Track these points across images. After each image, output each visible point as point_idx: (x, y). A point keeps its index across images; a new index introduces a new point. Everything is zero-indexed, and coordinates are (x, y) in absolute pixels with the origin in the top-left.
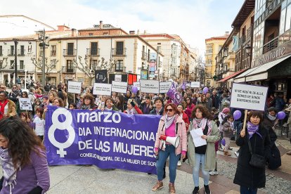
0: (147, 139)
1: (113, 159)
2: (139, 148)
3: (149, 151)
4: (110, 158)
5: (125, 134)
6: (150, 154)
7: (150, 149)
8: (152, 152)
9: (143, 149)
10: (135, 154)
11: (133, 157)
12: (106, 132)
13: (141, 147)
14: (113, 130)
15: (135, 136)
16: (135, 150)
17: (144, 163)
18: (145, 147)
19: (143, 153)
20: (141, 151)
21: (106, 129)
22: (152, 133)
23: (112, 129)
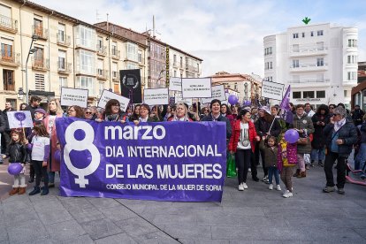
0: (203, 155)
1: (159, 187)
2: (193, 168)
3: (206, 171)
4: (154, 187)
5: (173, 152)
6: (208, 174)
7: (208, 168)
8: (210, 171)
9: (199, 168)
10: (188, 177)
11: (186, 181)
12: (146, 152)
13: (196, 166)
14: (155, 150)
15: (187, 153)
16: (188, 171)
17: (201, 187)
18: (201, 165)
19: (199, 174)
20: (196, 171)
21: (146, 148)
22: (210, 146)
23: (153, 148)
